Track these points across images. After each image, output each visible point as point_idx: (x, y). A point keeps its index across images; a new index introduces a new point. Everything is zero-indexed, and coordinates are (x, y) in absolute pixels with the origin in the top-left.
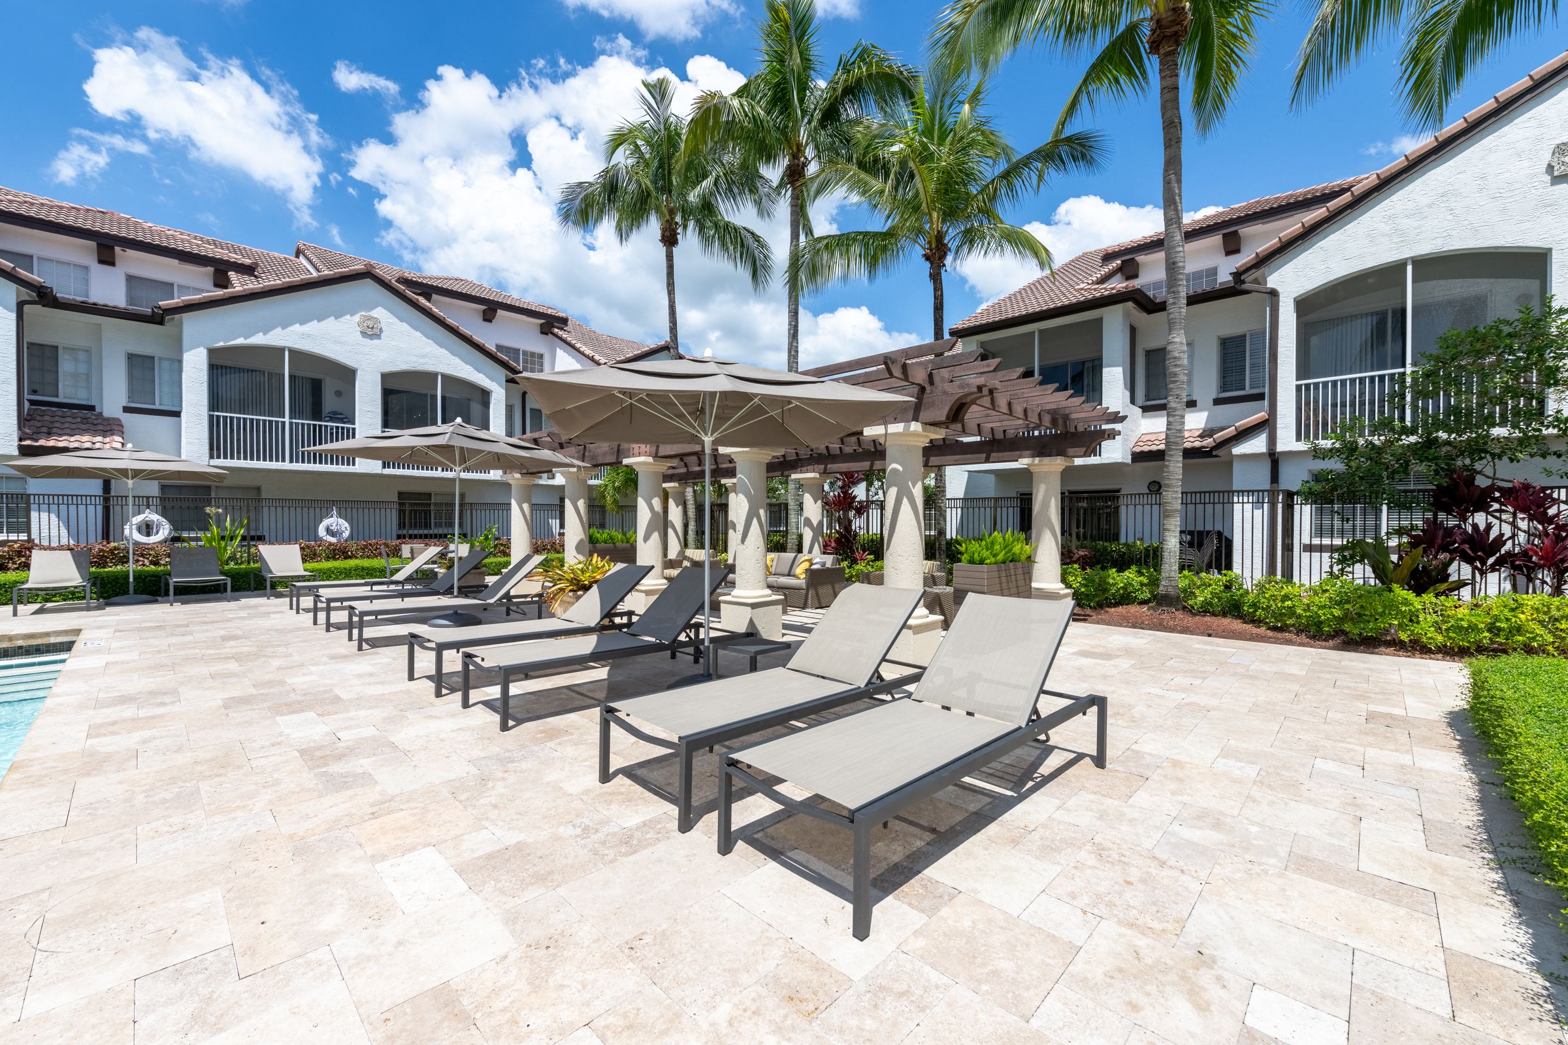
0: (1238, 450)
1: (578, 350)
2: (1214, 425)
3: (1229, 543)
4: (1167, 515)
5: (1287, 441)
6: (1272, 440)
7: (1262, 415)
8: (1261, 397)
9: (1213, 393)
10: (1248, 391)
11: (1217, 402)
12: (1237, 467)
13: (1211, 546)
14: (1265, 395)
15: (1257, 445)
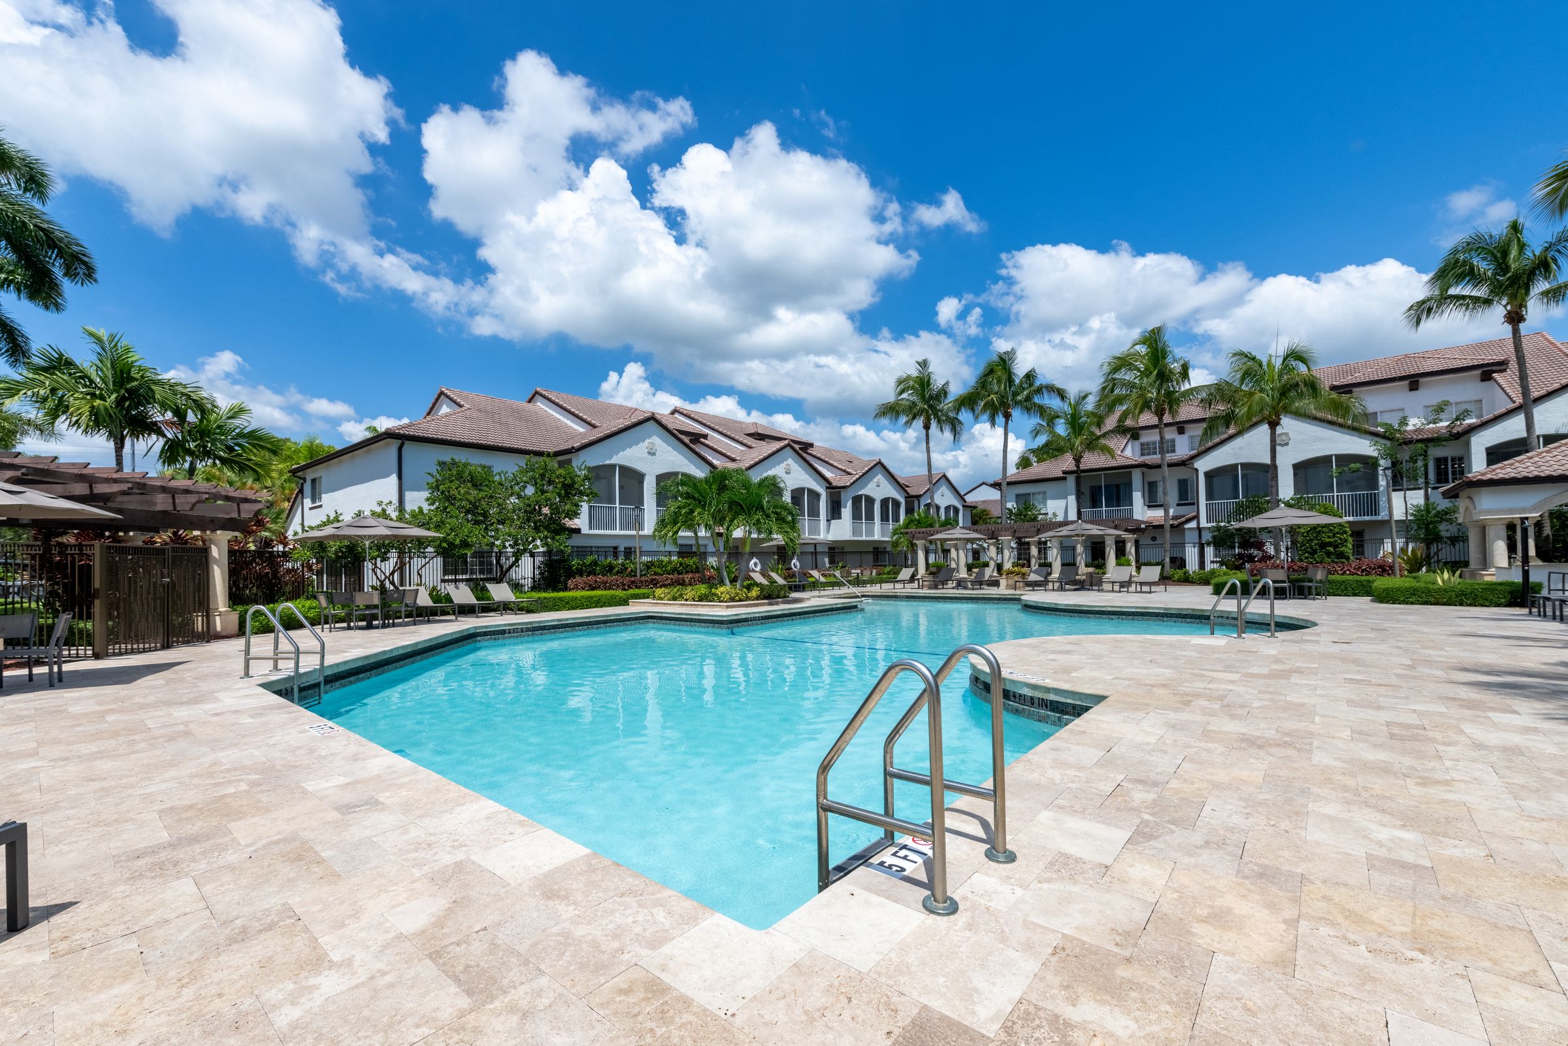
0: (1186, 526)
1: (832, 465)
2: (1178, 514)
3: (1185, 561)
4: (1165, 551)
5: (1204, 523)
6: (1198, 523)
7: (1195, 514)
8: (1193, 504)
9: (1177, 502)
10: (1190, 501)
11: (1178, 505)
12: (1187, 533)
13: (1178, 563)
14: (1195, 503)
15: (1193, 524)
